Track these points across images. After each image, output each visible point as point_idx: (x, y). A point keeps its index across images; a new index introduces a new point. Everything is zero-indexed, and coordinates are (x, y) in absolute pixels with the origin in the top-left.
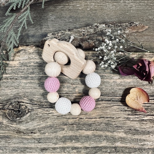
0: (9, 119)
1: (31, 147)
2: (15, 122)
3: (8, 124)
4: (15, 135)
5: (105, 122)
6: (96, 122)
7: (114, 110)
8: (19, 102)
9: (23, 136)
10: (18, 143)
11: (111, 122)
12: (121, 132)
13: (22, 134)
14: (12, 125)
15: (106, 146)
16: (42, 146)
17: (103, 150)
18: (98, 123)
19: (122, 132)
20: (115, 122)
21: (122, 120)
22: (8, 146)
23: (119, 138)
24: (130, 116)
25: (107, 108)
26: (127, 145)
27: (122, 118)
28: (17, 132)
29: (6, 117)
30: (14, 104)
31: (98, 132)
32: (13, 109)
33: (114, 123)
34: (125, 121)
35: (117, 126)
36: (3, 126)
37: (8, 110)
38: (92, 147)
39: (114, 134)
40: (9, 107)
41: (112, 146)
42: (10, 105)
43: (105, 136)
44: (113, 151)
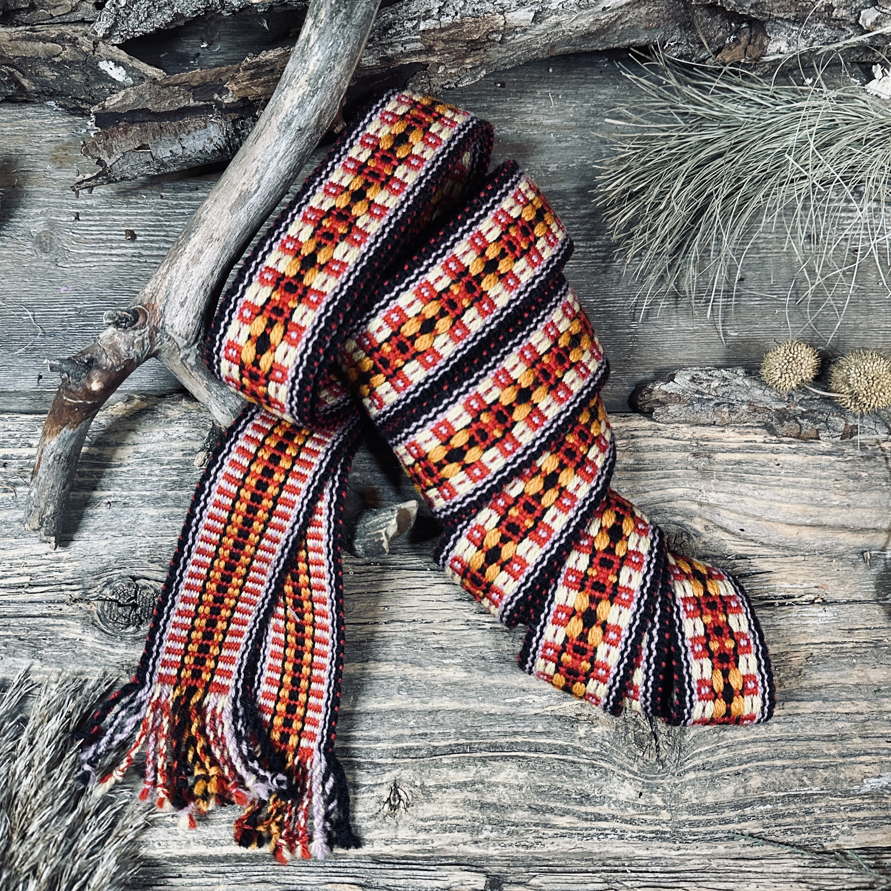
0: (103, 631)
2: (123, 639)
3: (99, 646)
5: (404, 635)
6: (376, 634)
7: (433, 598)
8: (134, 579)
11: (421, 636)
12: (454, 664)
14: (111, 650)
15: (404, 707)
17: (393, 720)
18: (383, 637)
19: (458, 664)
20: (434, 633)
21: (456, 628)
23: (446, 684)
25: (412, 592)
26: (466, 703)
27: (457, 622)
29: (93, 624)
30: (117, 585)
31: (380, 665)
32: (116, 601)
33: (430, 639)
34: (466, 633)
35: (441, 648)
36: (83, 651)
37: (100, 603)
38: (359, 714)
39: (429, 673)
40: (104, 592)
41: (418, 706)
42: (105, 586)
43: (403, 679)
44: (425, 723)
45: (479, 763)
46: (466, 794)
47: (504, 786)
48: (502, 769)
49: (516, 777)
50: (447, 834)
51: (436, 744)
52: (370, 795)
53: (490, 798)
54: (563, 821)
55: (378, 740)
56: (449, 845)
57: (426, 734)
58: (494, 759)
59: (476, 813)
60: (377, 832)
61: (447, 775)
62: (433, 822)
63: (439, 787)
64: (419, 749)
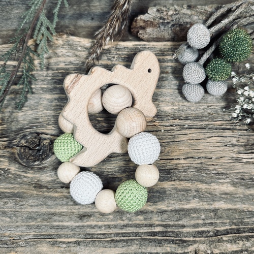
0: (21, 164)
1: (62, 212)
2: (32, 168)
3: (18, 173)
4: (31, 191)
5: (195, 166)
6: (179, 165)
7: (212, 144)
8: (38, 134)
9: (46, 193)
10: (37, 206)
11: (206, 166)
12: (226, 183)
13: (45, 190)
14: (25, 175)
15: (198, 207)
16: (81, 210)
17: (192, 215)
18: (183, 167)
19: (228, 183)
20: (213, 165)
21: (226, 162)
22: (20, 210)
23: (222, 194)
24: (241, 156)
25: (199, 141)
26: (235, 205)
27: (226, 158)
28: (35, 187)
29: (15, 160)
30: (29, 138)
31: (182, 183)
32: (28, 147)
33: (211, 168)
34: (232, 164)
35: (218, 173)
36: (10, 175)
37: (18, 148)
38: (172, 211)
39: (212, 187)
40: (21, 142)
41: (207, 207)
42: (22, 139)
43: (196, 191)
44: (211, 217)
45: (244, 240)
51: (218, 229)
55: (183, 226)
57: (212, 223)
61: (226, 246)
64: (208, 232)
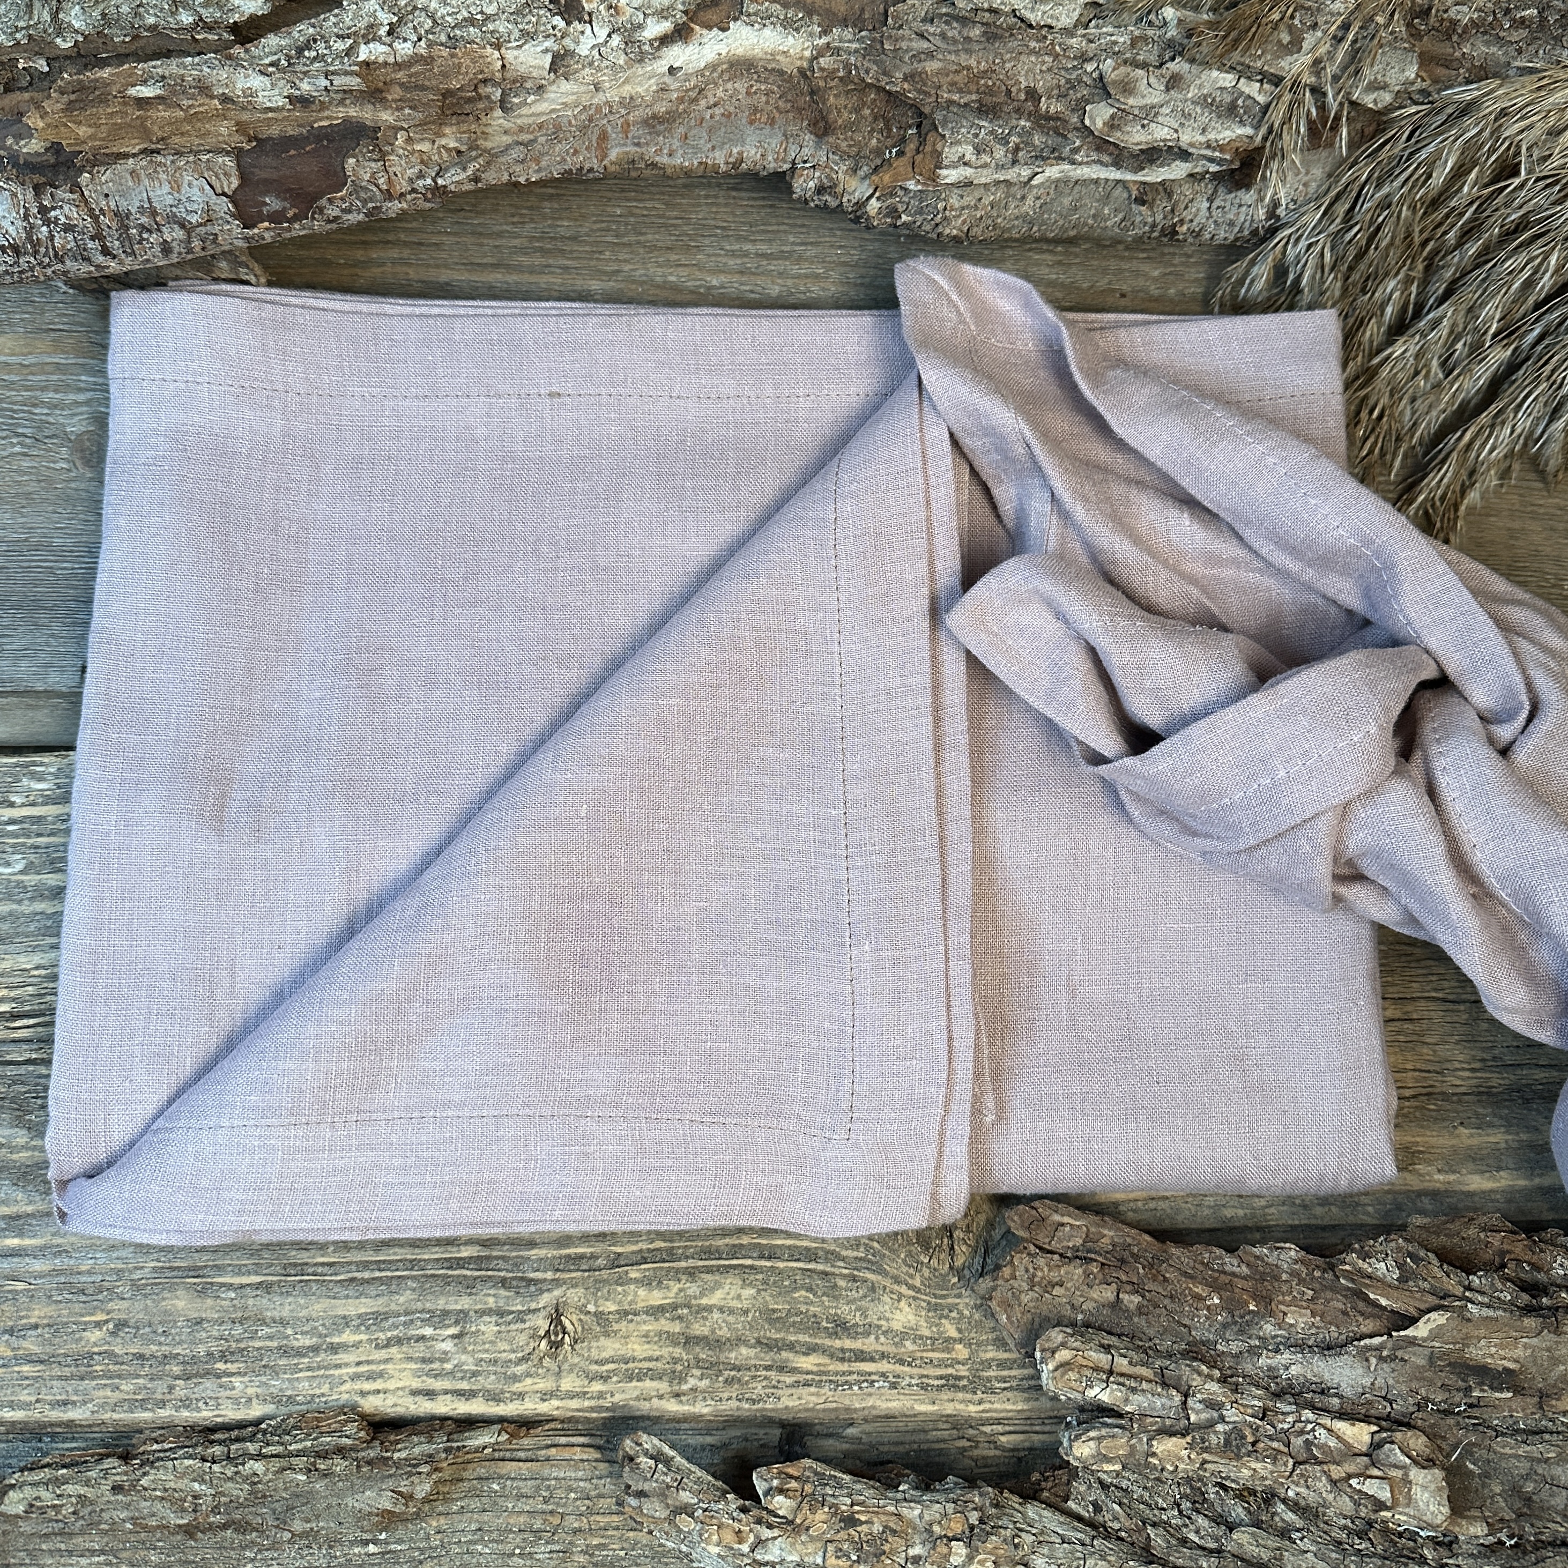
46: (664, 1324)
47: (721, 1310)
48: (718, 1285)
49: (739, 1297)
50: (634, 1383)
52: (522, 1326)
53: (699, 1329)
54: (807, 1362)
56: (638, 1399)
58: (709, 1270)
59: (678, 1352)
60: (529, 1381)
62: (611, 1366)
63: (623, 1314)
